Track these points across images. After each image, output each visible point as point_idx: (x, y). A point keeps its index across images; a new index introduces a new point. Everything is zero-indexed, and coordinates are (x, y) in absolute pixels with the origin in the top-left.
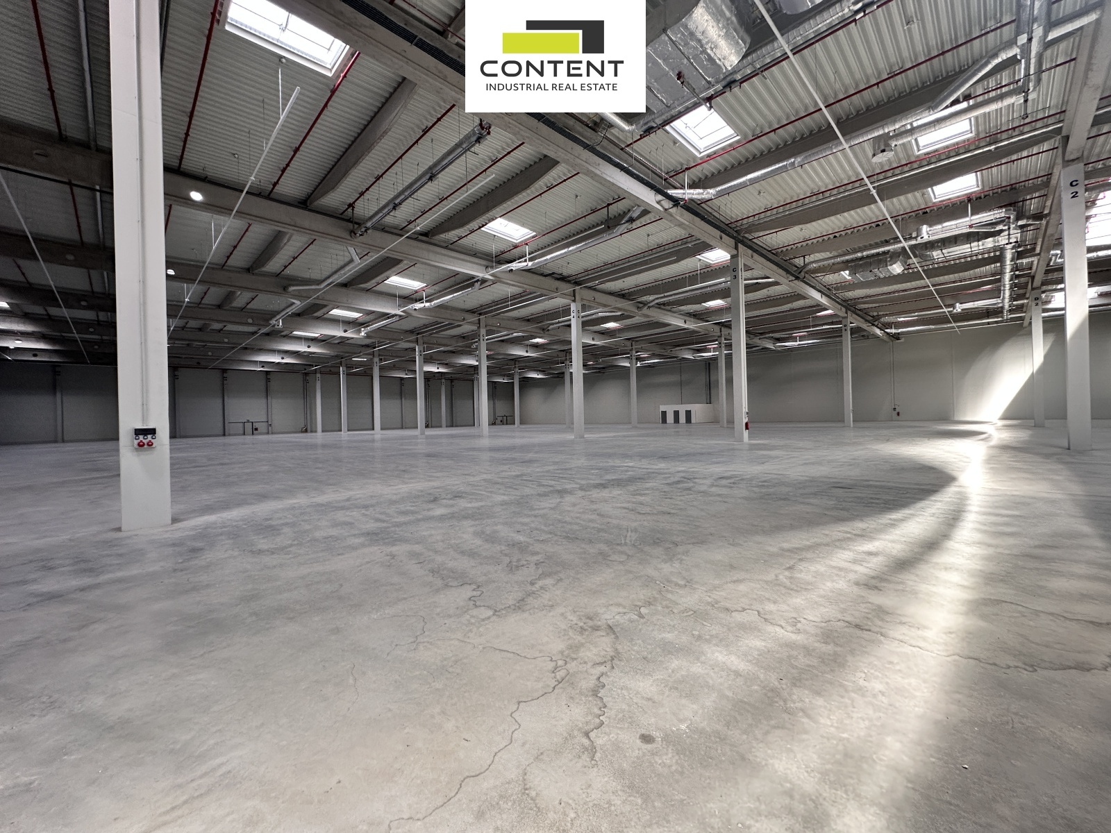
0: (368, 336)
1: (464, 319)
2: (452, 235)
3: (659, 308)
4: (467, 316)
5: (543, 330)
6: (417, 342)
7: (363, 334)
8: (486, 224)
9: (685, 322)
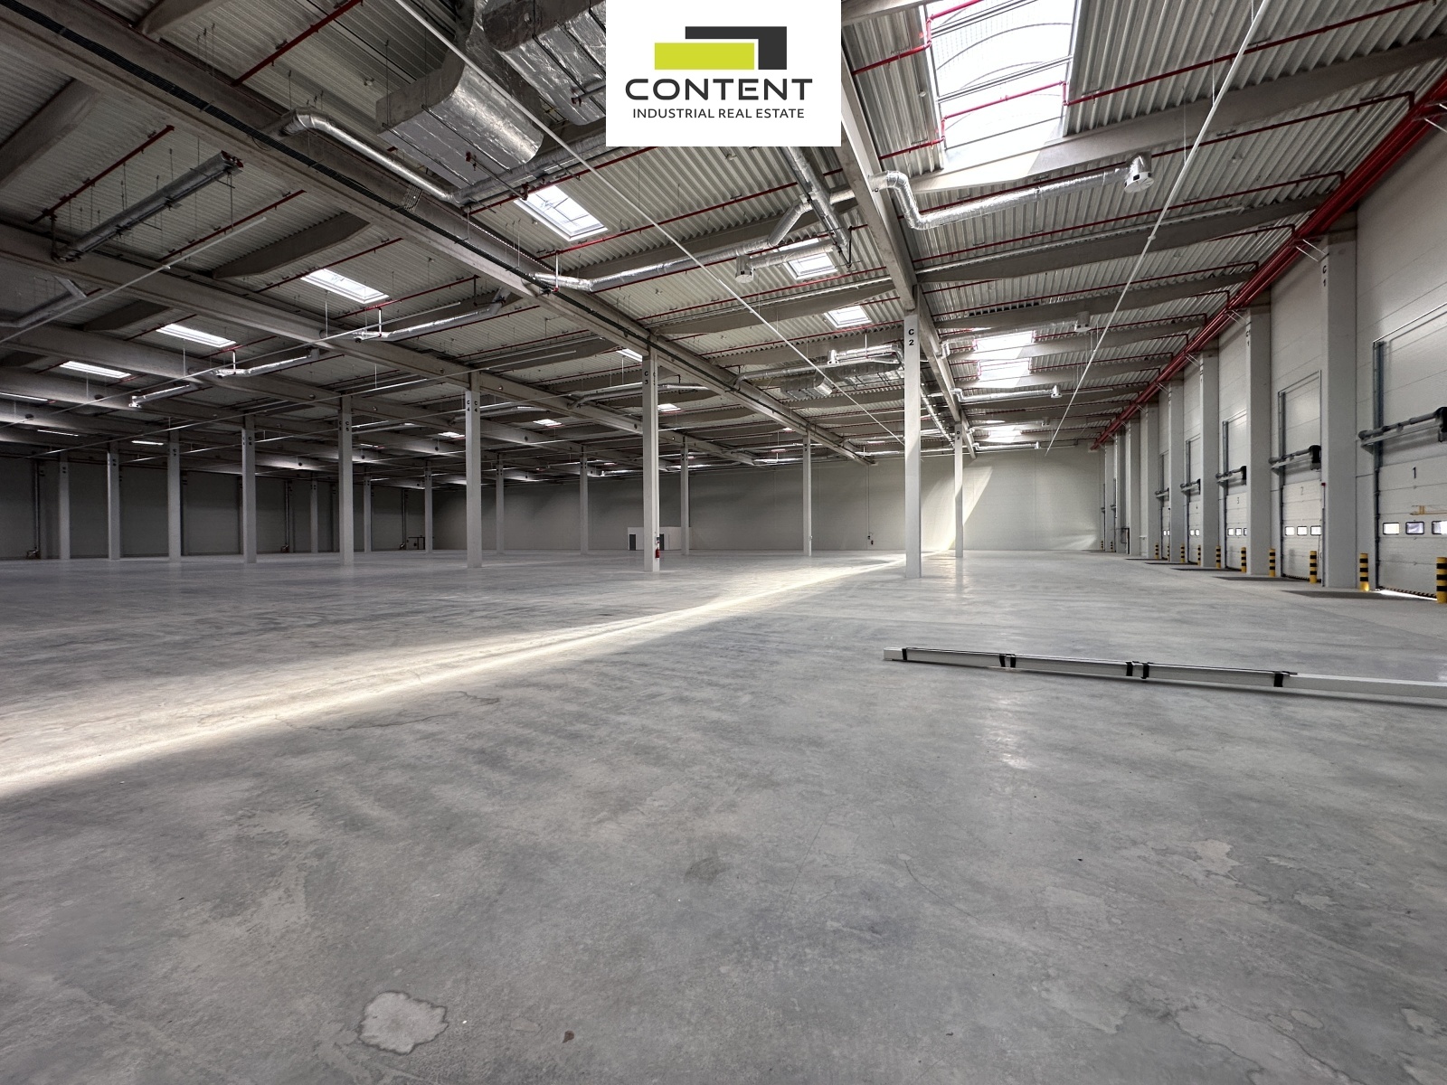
0: (145, 408)
1: (314, 398)
2: (257, 280)
3: (598, 407)
4: (318, 392)
5: (449, 421)
6: (243, 423)
7: (134, 405)
8: (307, 273)
9: (636, 427)
